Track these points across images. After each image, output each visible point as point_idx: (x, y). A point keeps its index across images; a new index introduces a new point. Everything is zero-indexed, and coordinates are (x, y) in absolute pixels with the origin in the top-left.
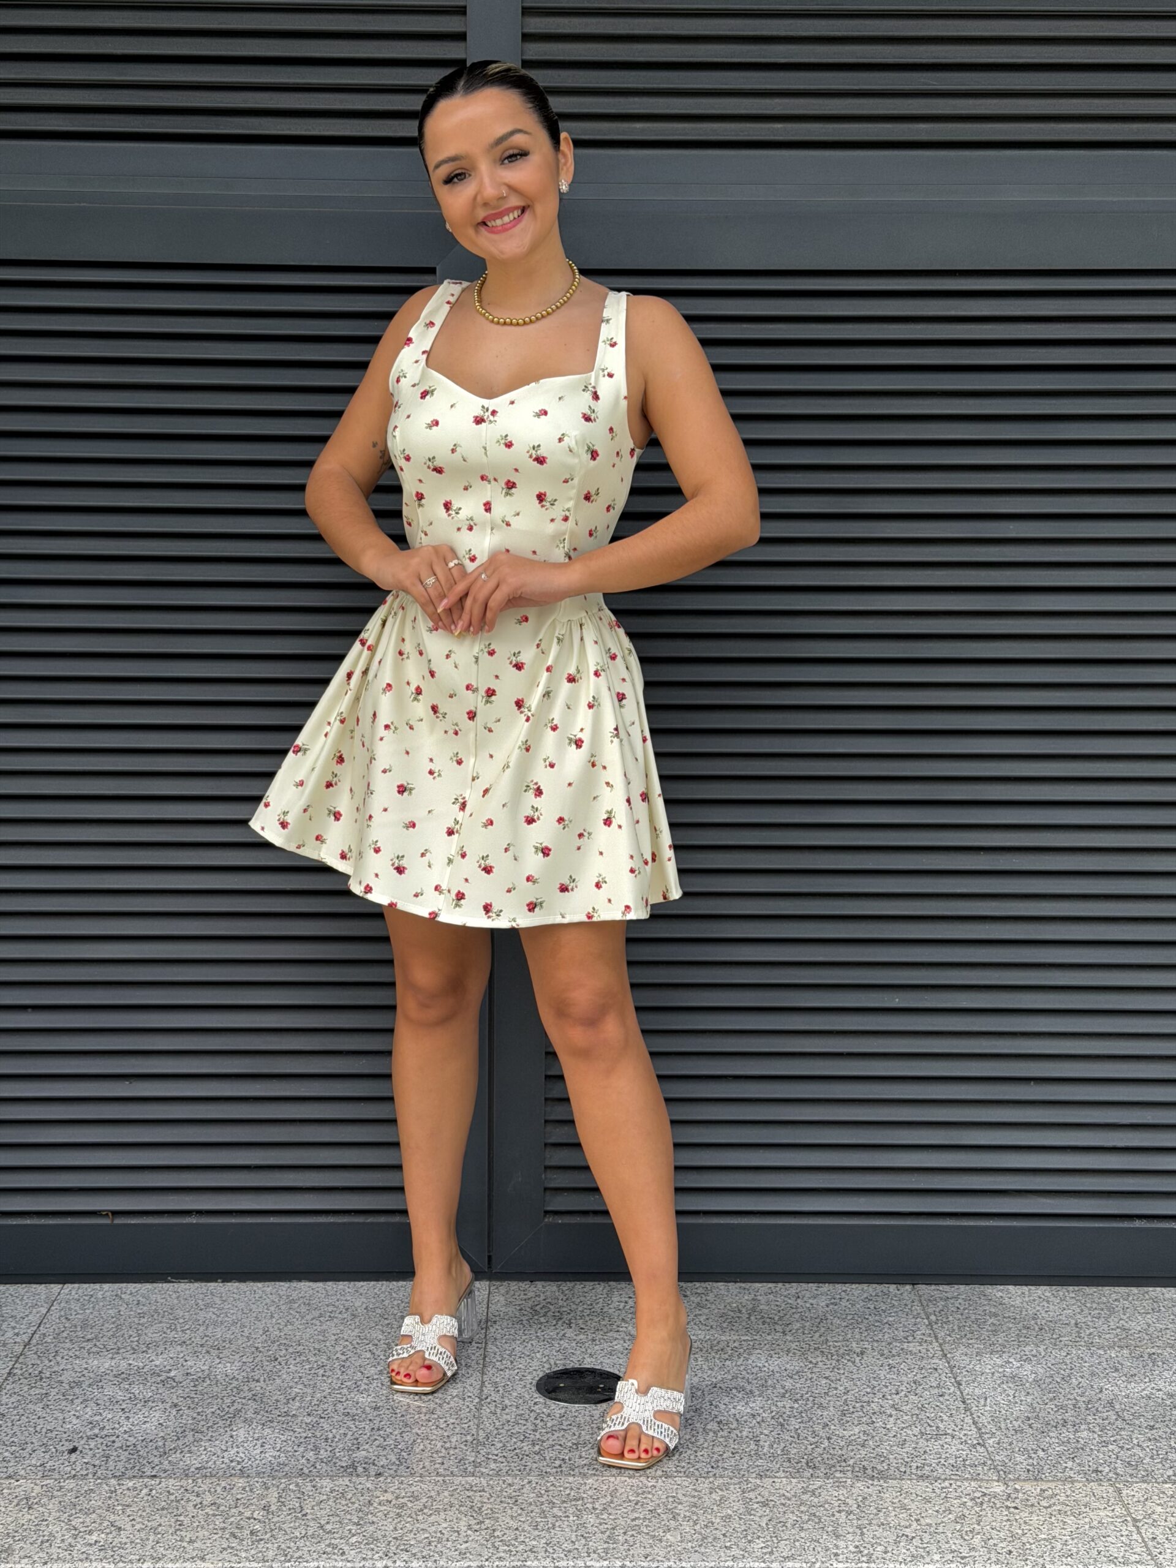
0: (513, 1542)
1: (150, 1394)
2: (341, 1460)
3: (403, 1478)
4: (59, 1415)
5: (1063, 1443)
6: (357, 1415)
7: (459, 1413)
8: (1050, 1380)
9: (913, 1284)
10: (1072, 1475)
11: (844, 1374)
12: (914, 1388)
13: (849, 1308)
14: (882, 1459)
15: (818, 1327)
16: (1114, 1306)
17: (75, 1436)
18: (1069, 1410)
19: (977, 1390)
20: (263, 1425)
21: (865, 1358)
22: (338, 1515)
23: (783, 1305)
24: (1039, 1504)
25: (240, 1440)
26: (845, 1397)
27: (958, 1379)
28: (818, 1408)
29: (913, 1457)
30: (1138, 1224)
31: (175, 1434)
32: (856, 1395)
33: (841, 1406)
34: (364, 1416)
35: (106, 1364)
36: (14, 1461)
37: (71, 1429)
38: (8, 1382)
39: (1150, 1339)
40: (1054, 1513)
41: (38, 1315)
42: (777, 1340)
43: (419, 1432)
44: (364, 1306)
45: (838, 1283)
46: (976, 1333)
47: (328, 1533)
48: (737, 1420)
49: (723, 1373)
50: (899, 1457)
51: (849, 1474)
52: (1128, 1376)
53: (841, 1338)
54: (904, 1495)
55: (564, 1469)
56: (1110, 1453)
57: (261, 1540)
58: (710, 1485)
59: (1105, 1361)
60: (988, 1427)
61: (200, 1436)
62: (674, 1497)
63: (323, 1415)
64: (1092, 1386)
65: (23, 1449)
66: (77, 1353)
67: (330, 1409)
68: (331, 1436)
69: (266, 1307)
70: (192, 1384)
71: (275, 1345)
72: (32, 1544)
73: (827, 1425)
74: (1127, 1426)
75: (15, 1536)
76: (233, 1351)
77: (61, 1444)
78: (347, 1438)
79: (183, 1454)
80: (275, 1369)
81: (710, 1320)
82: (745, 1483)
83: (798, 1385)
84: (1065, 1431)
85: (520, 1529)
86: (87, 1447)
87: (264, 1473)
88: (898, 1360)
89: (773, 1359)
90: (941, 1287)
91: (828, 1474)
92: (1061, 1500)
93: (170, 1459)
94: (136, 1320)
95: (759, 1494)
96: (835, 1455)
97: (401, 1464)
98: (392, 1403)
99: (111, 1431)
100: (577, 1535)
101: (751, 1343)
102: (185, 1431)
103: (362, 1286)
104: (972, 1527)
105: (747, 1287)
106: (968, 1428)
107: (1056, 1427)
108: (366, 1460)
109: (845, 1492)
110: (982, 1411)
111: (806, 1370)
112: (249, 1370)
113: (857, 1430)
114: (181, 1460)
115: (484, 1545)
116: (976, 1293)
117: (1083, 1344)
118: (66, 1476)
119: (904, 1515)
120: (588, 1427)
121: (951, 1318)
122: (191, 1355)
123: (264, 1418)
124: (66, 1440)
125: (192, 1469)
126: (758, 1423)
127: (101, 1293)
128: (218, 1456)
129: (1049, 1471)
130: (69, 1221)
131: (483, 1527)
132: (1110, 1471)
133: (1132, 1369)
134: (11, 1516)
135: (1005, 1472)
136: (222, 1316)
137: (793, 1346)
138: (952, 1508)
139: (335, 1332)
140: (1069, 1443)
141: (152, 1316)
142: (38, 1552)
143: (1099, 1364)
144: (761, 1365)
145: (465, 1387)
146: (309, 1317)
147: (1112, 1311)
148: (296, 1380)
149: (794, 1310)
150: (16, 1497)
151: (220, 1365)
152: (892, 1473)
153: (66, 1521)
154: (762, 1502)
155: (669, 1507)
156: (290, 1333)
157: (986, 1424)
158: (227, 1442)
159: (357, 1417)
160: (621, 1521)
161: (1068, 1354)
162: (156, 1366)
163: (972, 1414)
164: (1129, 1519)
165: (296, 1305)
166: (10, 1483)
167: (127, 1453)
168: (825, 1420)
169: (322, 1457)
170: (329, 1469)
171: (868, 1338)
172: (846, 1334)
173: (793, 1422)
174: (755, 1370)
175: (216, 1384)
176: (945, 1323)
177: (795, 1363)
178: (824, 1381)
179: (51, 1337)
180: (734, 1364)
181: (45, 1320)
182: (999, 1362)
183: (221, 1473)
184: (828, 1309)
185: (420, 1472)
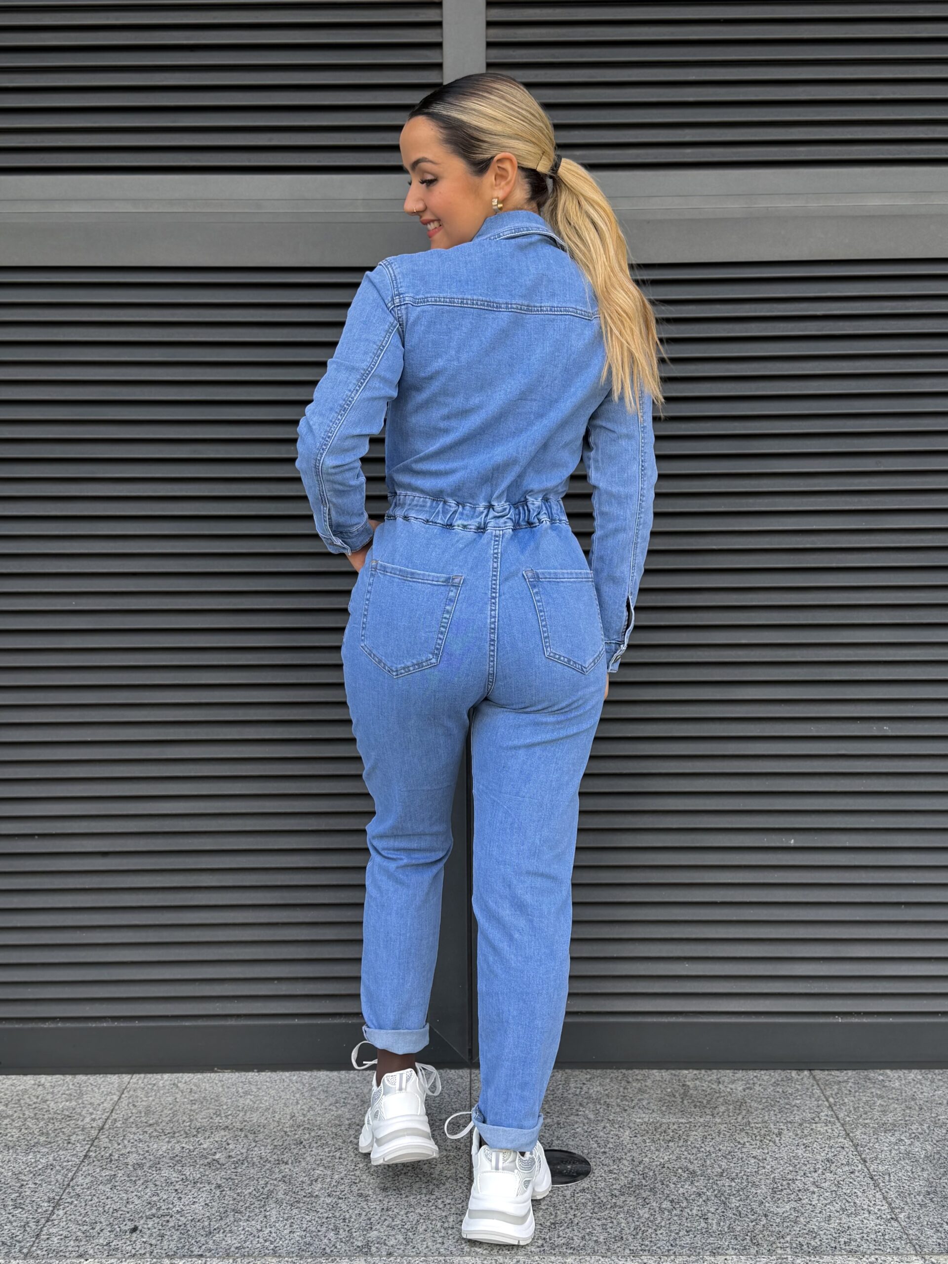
1: (199, 1176)
2: (357, 1240)
4: (124, 1195)
7: (454, 1194)
9: (810, 1070)
11: (768, 1153)
12: (828, 1166)
13: (762, 1092)
14: (814, 1235)
15: (740, 1110)
17: (136, 1216)
19: (880, 1168)
20: (292, 1205)
21: (784, 1139)
23: (708, 1090)
25: (273, 1220)
26: (773, 1176)
28: (752, 1186)
29: (839, 1233)
31: (218, 1214)
32: (782, 1173)
33: (771, 1184)
35: (162, 1147)
36: (84, 1240)
37: (133, 1209)
38: (84, 1164)
42: (708, 1122)
43: (421, 1212)
45: (750, 1070)
46: (869, 1114)
48: (687, 1200)
49: (668, 1154)
50: (828, 1232)
51: (788, 1250)
53: (760, 1120)
55: (546, 1248)
60: (897, 1201)
61: (240, 1216)
63: (341, 1196)
65: (93, 1229)
66: (141, 1137)
67: (346, 1189)
68: (347, 1216)
69: (292, 1094)
70: (233, 1166)
71: (300, 1129)
73: (763, 1202)
76: (266, 1135)
77: (125, 1223)
78: (362, 1219)
79: (225, 1234)
81: (651, 1104)
83: (732, 1165)
86: (145, 1226)
87: (293, 1252)
88: (810, 1139)
90: (833, 1073)
91: (771, 1251)
93: (214, 1238)
94: (189, 1106)
96: (773, 1232)
97: (408, 1244)
99: (166, 1211)
101: (688, 1126)
102: (227, 1211)
105: (677, 1074)
106: (880, 1203)
108: (379, 1240)
110: (889, 1187)
111: (736, 1150)
112: (279, 1153)
113: (788, 1207)
114: (224, 1239)
116: (861, 1077)
118: (127, 1256)
121: (846, 1100)
122: (232, 1139)
123: (292, 1199)
124: (129, 1220)
125: (233, 1249)
126: (704, 1201)
127: (162, 1082)
128: (254, 1236)
135: (920, 1246)
136: (257, 1102)
137: (722, 1127)
139: (348, 1116)
141: (202, 1103)
144: (698, 1146)
145: (456, 1169)
146: (327, 1103)
148: (318, 1162)
149: (718, 1095)
151: (256, 1149)
152: (825, 1249)
156: (312, 1118)
157: (894, 1199)
158: (262, 1222)
159: (369, 1198)
162: (204, 1149)
163: (881, 1190)
165: (316, 1093)
167: (178, 1233)
168: (760, 1197)
169: (341, 1237)
170: (347, 1249)
171: (782, 1120)
172: (764, 1116)
173: (734, 1201)
174: (694, 1151)
175: (253, 1165)
176: (842, 1104)
177: (726, 1144)
178: (753, 1161)
179: (121, 1122)
180: (676, 1145)
181: (117, 1107)
182: (893, 1139)
183: (256, 1253)
184: (745, 1093)
185: (425, 1251)
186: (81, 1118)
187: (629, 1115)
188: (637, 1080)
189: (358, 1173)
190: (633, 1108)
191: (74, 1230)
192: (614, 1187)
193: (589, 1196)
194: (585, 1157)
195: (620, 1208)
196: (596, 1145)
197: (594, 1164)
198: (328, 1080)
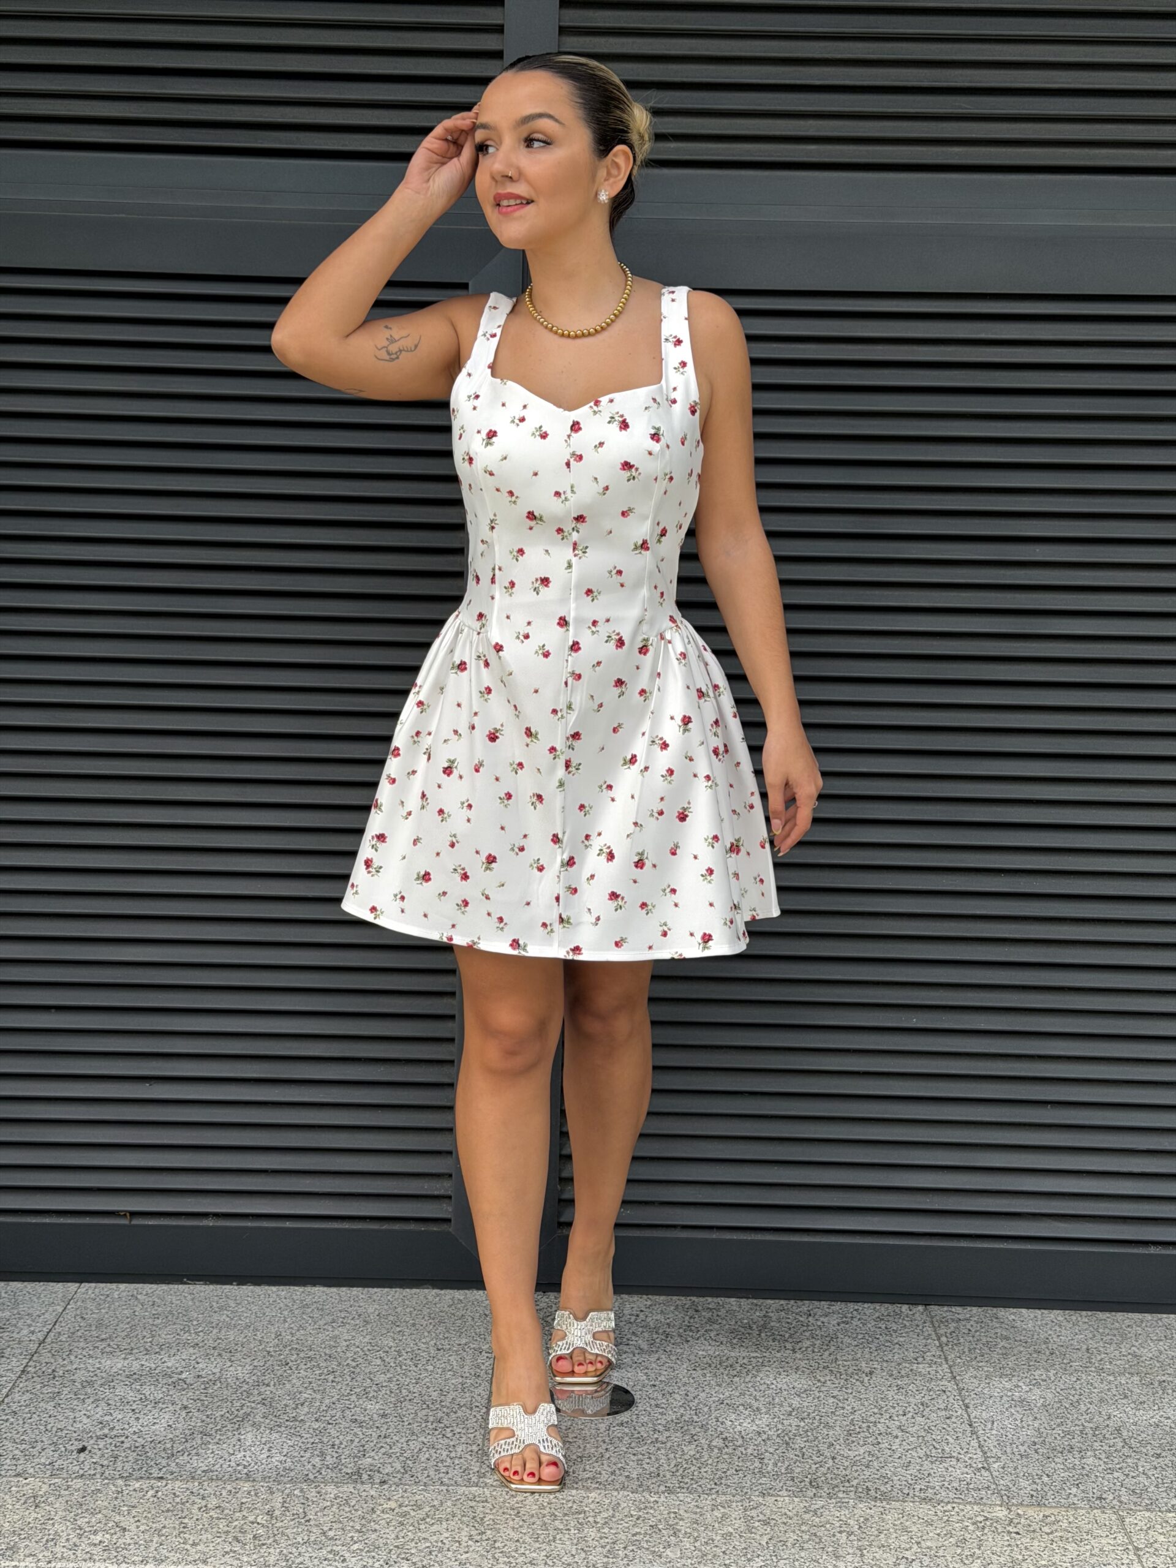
0: (513, 1554)
1: (161, 1396)
2: (346, 1467)
3: (407, 1487)
4: (71, 1414)
5: (1069, 1469)
6: (364, 1421)
7: (466, 1422)
8: (1059, 1405)
9: (926, 1305)
10: (1076, 1502)
11: (851, 1393)
12: (922, 1409)
13: (860, 1328)
14: (886, 1480)
15: (827, 1345)
16: (1127, 1332)
17: (85, 1436)
18: (1076, 1436)
19: (984, 1414)
20: (271, 1429)
21: (874, 1378)
22: (340, 1522)
23: (794, 1323)
24: (1041, 1529)
25: (248, 1444)
26: (852, 1417)
27: (967, 1401)
28: (824, 1427)
29: (917, 1479)
30: (1152, 1250)
31: (183, 1436)
32: (863, 1415)
33: (848, 1425)
34: (371, 1423)
35: (118, 1364)
36: (23, 1459)
37: (81, 1429)
38: (21, 1380)
39: (1161, 1367)
40: (1055, 1540)
41: (54, 1314)
42: (786, 1358)
43: (425, 1441)
44: (377, 1313)
45: (850, 1302)
46: (986, 1356)
47: (330, 1539)
48: (743, 1437)
49: (730, 1389)
50: (903, 1479)
51: (852, 1495)
52: (1137, 1403)
53: (850, 1357)
54: (905, 1518)
56: (1115, 1481)
57: (263, 1545)
58: (712, 1503)
59: (1114, 1387)
60: (994, 1451)
61: (208, 1439)
62: (675, 1513)
63: (330, 1421)
64: (1100, 1412)
65: (33, 1447)
66: (91, 1352)
67: (338, 1415)
68: (337, 1442)
69: (279, 1311)
70: (203, 1387)
71: (287, 1349)
72: (37, 1542)
73: (833, 1445)
74: (1133, 1454)
75: (20, 1534)
76: (244, 1355)
77: (71, 1443)
78: (353, 1445)
79: (190, 1457)
80: (285, 1374)
81: (721, 1336)
82: (748, 1501)
83: (805, 1404)
84: (1071, 1457)
85: (521, 1540)
87: (270, 1477)
88: (906, 1380)
89: (782, 1377)
90: (953, 1309)
91: (831, 1494)
92: (1063, 1527)
93: (177, 1461)
94: (150, 1321)
95: (761, 1513)
96: (839, 1475)
97: (406, 1472)
98: (400, 1411)
99: (120, 1431)
100: (577, 1549)
101: (761, 1360)
102: (193, 1433)
103: (376, 1293)
104: (972, 1551)
105: (759, 1304)
106: (973, 1451)
107: (1062, 1453)
108: (372, 1468)
109: (847, 1512)
110: (988, 1435)
111: (814, 1389)
112: (259, 1374)
114: (188, 1462)
115: (484, 1555)
116: (988, 1315)
117: (1093, 1369)
118: (73, 1476)
119: (905, 1538)
120: (593, 1440)
121: (962, 1340)
122: (203, 1357)
123: (272, 1422)
124: (76, 1440)
125: (199, 1472)
126: (764, 1440)
127: (117, 1293)
128: (225, 1460)
129: (1053, 1497)
130: (87, 1220)
131: (484, 1537)
132: (1114, 1498)
133: (1142, 1396)
134: (18, 1514)
135: (1009, 1497)
136: (235, 1319)
137: (802, 1364)
138: (953, 1532)
139: (346, 1338)
140: (1074, 1469)
141: (167, 1317)
142: (43, 1551)
143: (1109, 1390)
144: (769, 1382)
145: (473, 1397)
146: (321, 1323)
147: (1124, 1337)
148: (305, 1385)
149: (805, 1328)
150: (24, 1495)
151: (231, 1369)
152: (895, 1494)
153: (72, 1520)
154: (763, 1521)
155: (670, 1523)
156: (302, 1338)
157: (992, 1448)
158: (234, 1446)
159: (364, 1424)
160: (622, 1536)
161: (1077, 1379)
162: (168, 1367)
163: (978, 1438)
164: (1130, 1547)
165: (310, 1310)
166: (18, 1481)
167: (135, 1454)
168: (831, 1439)
169: (328, 1463)
170: (334, 1475)
171: (878, 1358)
172: (856, 1354)
173: (799, 1441)
174: (763, 1388)
175: (227, 1387)
176: (956, 1344)
177: (803, 1381)
178: (832, 1400)
179: (66, 1336)
180: (742, 1381)
181: (61, 1319)
182: (1008, 1385)
183: (227, 1477)
184: (839, 1328)
185: (425, 1481)
186: (17, 1330)
187: (691, 1347)
188: (709, 1308)
189: (354, 1398)
190: (698, 1339)
191: (11, 1449)
192: (659, 1422)
193: (627, 1430)
194: (629, 1389)
195: (663, 1443)
196: (645, 1377)
197: (639, 1397)
198: (325, 1297)
